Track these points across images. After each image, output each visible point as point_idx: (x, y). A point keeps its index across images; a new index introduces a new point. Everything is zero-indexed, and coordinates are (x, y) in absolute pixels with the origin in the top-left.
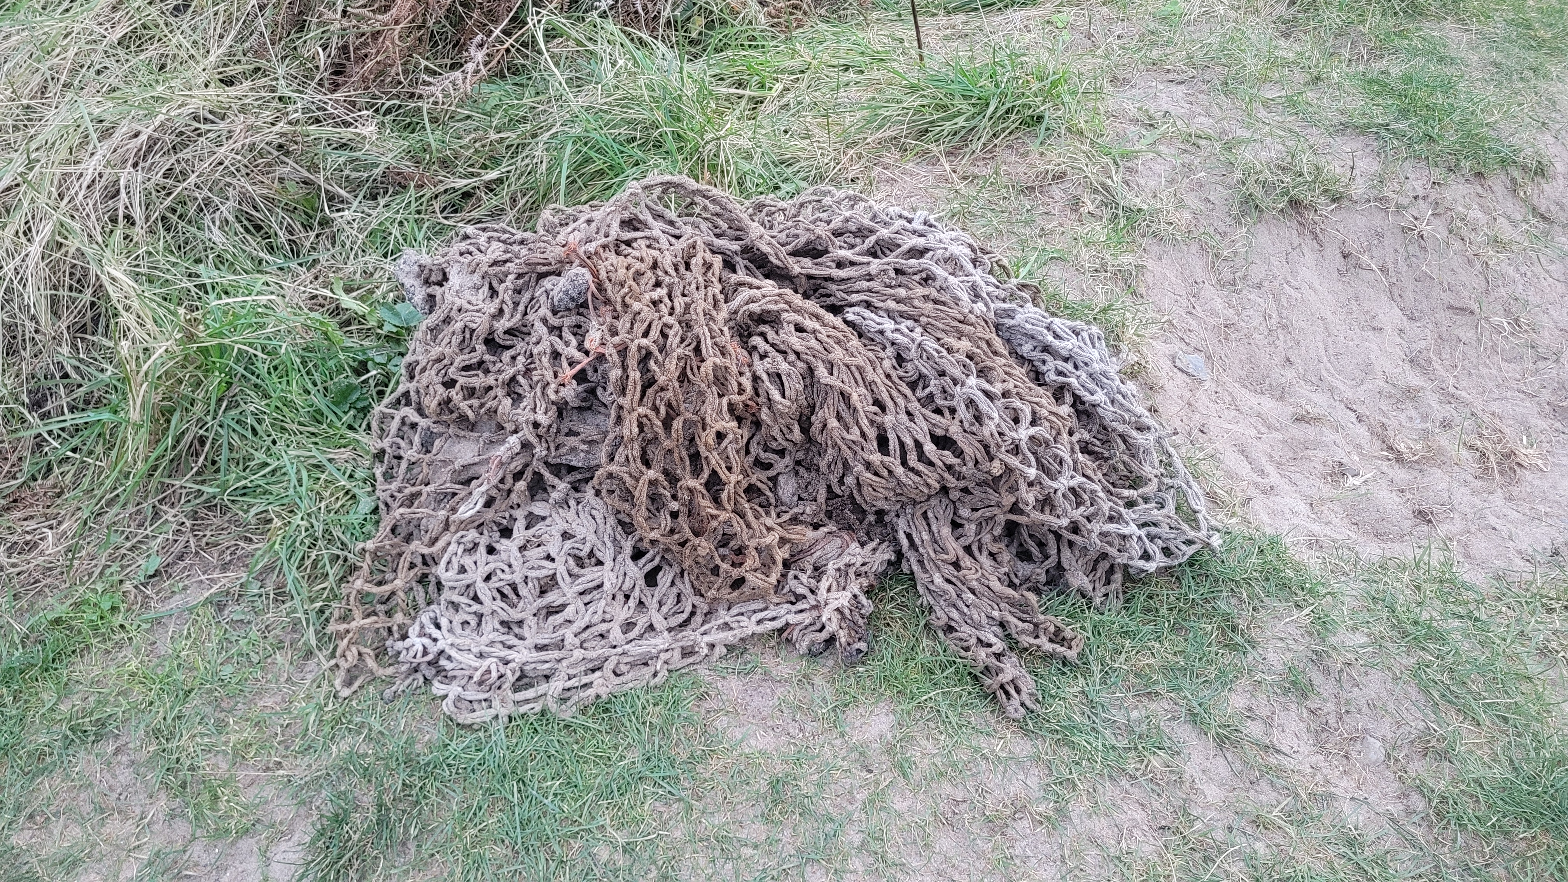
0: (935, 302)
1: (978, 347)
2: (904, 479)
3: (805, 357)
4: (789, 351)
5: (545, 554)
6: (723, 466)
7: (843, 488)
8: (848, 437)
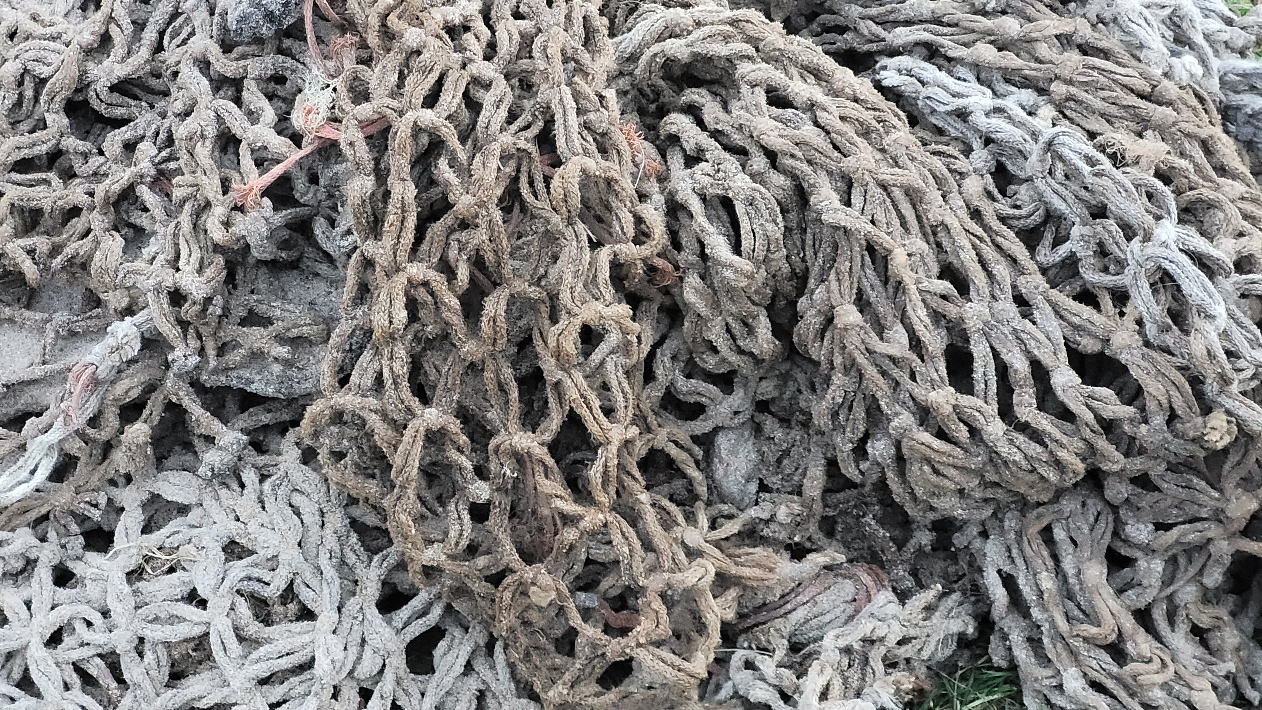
0: (1085, 50)
1: (1182, 155)
2: (1004, 449)
3: (789, 162)
4: (753, 149)
5: (186, 590)
6: (596, 403)
7: (864, 466)
8: (881, 347)
